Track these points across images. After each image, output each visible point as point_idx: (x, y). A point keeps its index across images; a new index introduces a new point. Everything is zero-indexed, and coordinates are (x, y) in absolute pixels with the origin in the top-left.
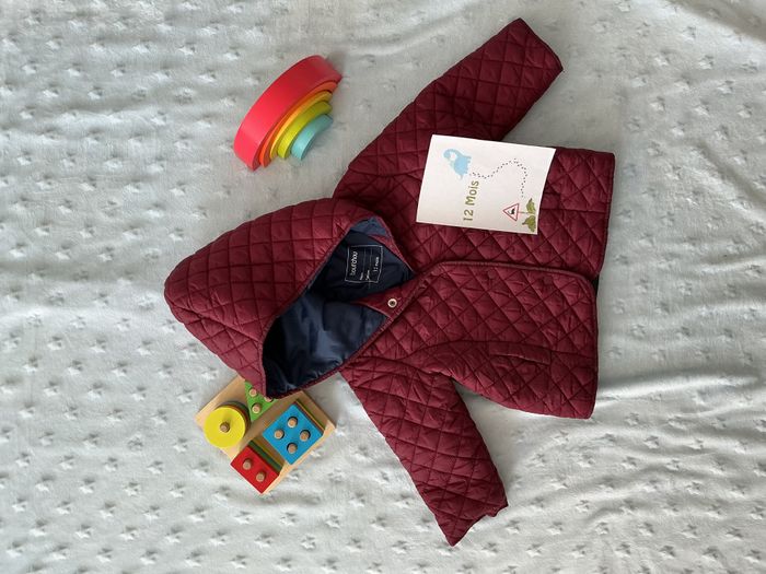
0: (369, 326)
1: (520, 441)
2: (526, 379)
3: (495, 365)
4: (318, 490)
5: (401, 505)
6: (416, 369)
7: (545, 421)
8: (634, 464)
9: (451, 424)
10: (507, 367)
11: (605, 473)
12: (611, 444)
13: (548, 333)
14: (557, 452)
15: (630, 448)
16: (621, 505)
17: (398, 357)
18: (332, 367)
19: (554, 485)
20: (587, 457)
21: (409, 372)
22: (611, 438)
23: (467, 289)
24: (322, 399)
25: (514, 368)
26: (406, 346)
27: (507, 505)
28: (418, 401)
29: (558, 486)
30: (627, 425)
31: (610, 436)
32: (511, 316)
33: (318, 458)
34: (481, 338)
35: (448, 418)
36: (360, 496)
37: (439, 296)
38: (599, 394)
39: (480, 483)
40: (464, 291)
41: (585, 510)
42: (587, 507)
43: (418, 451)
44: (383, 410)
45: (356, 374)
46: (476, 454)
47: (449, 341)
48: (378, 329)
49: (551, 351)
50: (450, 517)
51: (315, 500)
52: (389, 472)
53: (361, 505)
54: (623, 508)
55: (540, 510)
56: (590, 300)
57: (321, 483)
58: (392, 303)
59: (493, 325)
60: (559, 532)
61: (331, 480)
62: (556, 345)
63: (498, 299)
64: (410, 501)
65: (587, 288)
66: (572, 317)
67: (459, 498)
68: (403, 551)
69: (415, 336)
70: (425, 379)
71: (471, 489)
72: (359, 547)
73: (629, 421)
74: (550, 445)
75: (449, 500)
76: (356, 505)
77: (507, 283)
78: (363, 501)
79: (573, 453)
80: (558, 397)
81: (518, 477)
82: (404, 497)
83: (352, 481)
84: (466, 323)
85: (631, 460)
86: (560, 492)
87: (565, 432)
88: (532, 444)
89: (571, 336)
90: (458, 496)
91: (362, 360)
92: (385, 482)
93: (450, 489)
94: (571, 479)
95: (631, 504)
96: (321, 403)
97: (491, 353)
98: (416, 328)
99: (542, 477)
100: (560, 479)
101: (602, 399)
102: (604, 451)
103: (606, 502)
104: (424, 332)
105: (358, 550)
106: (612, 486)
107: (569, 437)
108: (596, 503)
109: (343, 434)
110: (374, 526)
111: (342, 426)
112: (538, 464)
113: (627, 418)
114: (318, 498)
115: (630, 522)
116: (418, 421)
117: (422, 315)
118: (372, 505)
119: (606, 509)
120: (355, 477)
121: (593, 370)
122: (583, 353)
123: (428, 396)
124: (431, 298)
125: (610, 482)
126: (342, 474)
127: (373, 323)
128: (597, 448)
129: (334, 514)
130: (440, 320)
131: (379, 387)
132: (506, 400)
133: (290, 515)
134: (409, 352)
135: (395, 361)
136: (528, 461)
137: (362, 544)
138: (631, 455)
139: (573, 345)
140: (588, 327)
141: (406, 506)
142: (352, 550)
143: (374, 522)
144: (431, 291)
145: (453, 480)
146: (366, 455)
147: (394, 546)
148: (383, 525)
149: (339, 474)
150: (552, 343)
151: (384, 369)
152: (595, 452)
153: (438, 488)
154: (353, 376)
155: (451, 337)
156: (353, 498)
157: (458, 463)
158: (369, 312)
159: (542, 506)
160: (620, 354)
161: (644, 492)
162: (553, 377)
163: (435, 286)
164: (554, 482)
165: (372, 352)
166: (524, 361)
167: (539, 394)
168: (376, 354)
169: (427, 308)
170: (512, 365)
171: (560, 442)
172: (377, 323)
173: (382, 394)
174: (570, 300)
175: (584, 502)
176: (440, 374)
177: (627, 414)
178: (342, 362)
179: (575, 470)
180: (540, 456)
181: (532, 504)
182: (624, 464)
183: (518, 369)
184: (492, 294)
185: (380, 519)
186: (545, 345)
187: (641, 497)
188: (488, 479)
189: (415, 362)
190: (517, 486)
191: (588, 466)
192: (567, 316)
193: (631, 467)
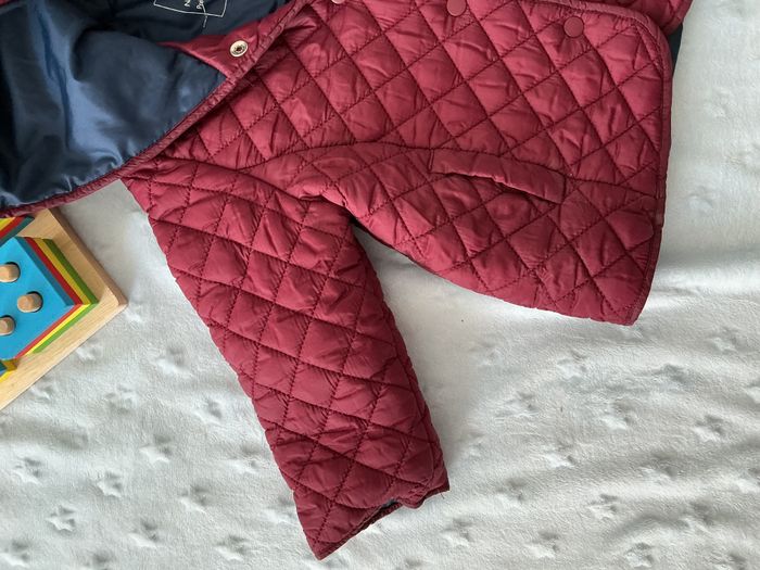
0: (185, 91)
1: (487, 363)
2: (505, 227)
3: (440, 190)
4: (84, 423)
5: (240, 466)
6: (275, 188)
7: (539, 327)
8: (718, 430)
9: (332, 305)
10: (466, 199)
11: (656, 444)
12: (675, 386)
13: (562, 138)
14: (561, 391)
15: (716, 398)
16: (685, 513)
17: (242, 163)
18: (103, 171)
19: (548, 457)
20: (622, 409)
21: (261, 195)
22: (676, 375)
23: (399, 32)
24: (103, 247)
25: (481, 204)
26: (261, 140)
27: (445, 487)
28: (270, 252)
29: (556, 461)
30: (712, 350)
31: (674, 369)
32: (489, 98)
33: (89, 362)
34: (421, 139)
35: (329, 292)
36: (162, 441)
37: (340, 47)
38: (661, 278)
39: (388, 434)
40: (393, 36)
41: (610, 515)
42: (613, 509)
43: (263, 356)
44: (201, 267)
45: (156, 191)
46: (381, 373)
47: (353, 141)
48: (204, 100)
49: (565, 177)
50: (319, 498)
51: (79, 441)
52: (223, 402)
53: (163, 459)
54: (688, 520)
55: (516, 504)
56: (660, 74)
57: (93, 410)
58: (239, 49)
59: (448, 113)
60: (550, 554)
61: (112, 406)
62: (578, 163)
63: (464, 60)
64: (260, 461)
65: (655, 47)
66: (619, 108)
67: (340, 462)
68: (237, 557)
69: (281, 121)
70: (289, 209)
71: (367, 445)
72: (154, 538)
73: (718, 342)
74: (547, 376)
75: (319, 463)
76: (153, 457)
77: (488, 27)
78: (167, 452)
79: (594, 397)
80: (569, 268)
81: (476, 435)
82: (248, 451)
83: (150, 411)
84: (390, 103)
85: (713, 423)
86: (560, 474)
87: (581, 352)
88: (509, 372)
89: (612, 149)
90: (337, 456)
91: (169, 164)
92: (213, 420)
93: (325, 441)
94: (586, 450)
95: (705, 512)
96: (102, 255)
97: (437, 168)
98: (286, 107)
99: (526, 440)
100: (563, 447)
101: (666, 290)
102: (659, 398)
103: (653, 503)
104: (300, 115)
105: (150, 545)
106: (669, 471)
107: (588, 364)
108: (633, 504)
109: (137, 319)
110: (184, 501)
111: (137, 303)
112: (520, 412)
113: (714, 335)
114: (84, 438)
115: (698, 549)
116: (266, 293)
117: (301, 81)
118: (184, 460)
119: (652, 516)
120: (156, 405)
121: (653, 221)
122: (634, 183)
123: (293, 242)
124: (322, 47)
125: (667, 463)
126: (134, 397)
127: (193, 86)
128: (645, 392)
129: (113, 471)
130: (338, 93)
131: (197, 220)
132: (456, 266)
133: (30, 462)
134: (267, 154)
135: (237, 172)
136: (498, 404)
137: (161, 533)
138: (715, 412)
139: (615, 167)
140: (651, 130)
141: (249, 470)
142: (140, 542)
143: (185, 494)
144: (325, 34)
145: (334, 423)
146: (179, 363)
147: (222, 544)
148: (203, 502)
149: (126, 396)
150: (569, 160)
151: (209, 183)
152: (641, 399)
153: (305, 438)
154: (151, 196)
155: (357, 131)
156: (148, 445)
157: (344, 388)
158: (187, 64)
159: (520, 498)
160: (710, 202)
161: (735, 491)
162: (564, 225)
163: (335, 24)
164: (549, 452)
165: (190, 152)
166: (504, 190)
167: (528, 258)
168: (199, 154)
169: (313, 68)
170: (477, 196)
171: (569, 371)
172: (203, 87)
173: (200, 235)
174: (617, 71)
175: (607, 498)
176: (321, 200)
177: (716, 328)
178: (121, 162)
179: (595, 432)
180: (526, 398)
181: (501, 491)
182: (698, 430)
183: (490, 206)
184: (451, 48)
185: (197, 490)
186: (554, 163)
187: (727, 500)
188: (404, 428)
189: (275, 174)
190: (473, 452)
191: (623, 426)
192: (609, 106)
193: (713, 437)
